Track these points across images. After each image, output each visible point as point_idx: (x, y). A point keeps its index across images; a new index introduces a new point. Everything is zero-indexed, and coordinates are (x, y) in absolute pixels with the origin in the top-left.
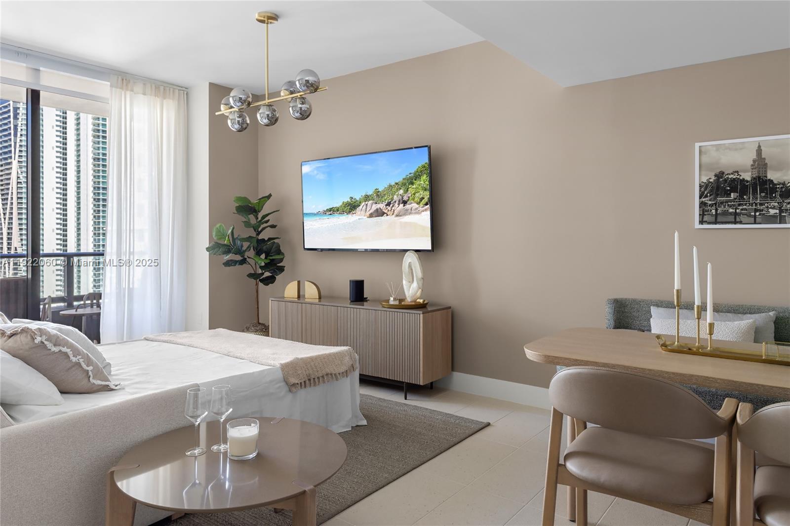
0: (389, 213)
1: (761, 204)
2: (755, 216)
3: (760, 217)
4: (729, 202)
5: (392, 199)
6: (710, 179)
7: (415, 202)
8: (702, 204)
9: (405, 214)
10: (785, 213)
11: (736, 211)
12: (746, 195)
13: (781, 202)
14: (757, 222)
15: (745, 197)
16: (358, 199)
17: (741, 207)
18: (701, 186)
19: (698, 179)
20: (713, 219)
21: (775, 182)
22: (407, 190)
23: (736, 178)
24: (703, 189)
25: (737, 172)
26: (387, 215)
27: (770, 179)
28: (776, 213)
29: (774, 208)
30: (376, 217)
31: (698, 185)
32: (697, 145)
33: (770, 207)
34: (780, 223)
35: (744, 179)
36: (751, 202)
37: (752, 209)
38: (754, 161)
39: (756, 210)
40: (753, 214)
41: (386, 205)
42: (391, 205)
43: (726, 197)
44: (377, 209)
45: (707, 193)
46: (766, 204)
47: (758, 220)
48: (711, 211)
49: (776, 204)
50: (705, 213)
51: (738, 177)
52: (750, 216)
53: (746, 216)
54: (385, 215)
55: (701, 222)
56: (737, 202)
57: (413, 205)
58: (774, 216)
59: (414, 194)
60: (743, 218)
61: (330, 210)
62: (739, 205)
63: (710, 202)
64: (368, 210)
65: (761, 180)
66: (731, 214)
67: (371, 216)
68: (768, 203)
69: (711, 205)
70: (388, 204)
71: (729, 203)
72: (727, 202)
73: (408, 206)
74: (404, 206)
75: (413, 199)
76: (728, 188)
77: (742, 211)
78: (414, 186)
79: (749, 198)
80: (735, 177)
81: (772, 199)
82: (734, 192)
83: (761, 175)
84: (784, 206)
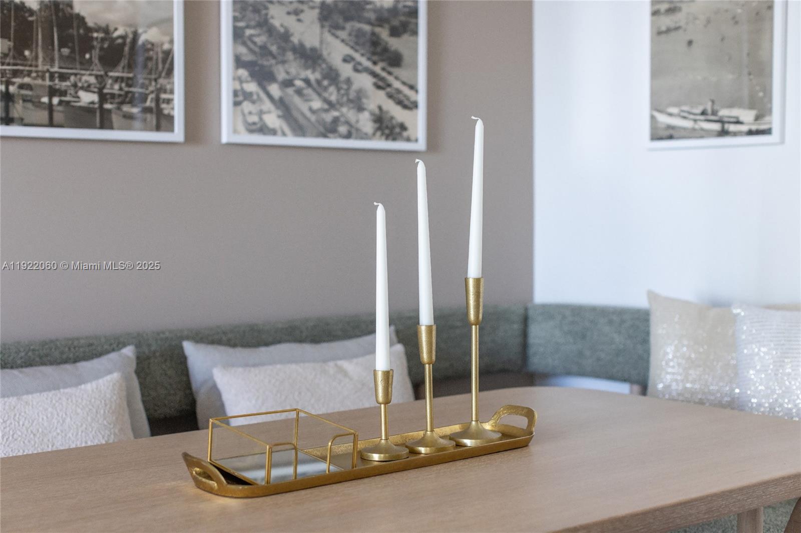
1: (63, 77)
2: (50, 107)
3: (60, 108)
10: (111, 103)
11: (7, 88)
12: (29, 47)
13: (101, 76)
14: (55, 123)
15: (27, 53)
17: (18, 80)
21: (90, 23)
27: (78, 15)
28: (93, 103)
29: (87, 88)
33: (80, 85)
34: (100, 128)
35: (23, 4)
36: (40, 68)
37: (42, 86)
39: (52, 92)
40: (45, 100)
46: (72, 78)
47: (58, 117)
49: (92, 80)
52: (39, 105)
53: (30, 105)
56: (9, 64)
58: (88, 110)
60: (23, 110)
62: (15, 73)
65: (60, 14)
68: (76, 75)
77: (22, 92)
79: (36, 58)
81: (86, 65)
84: (108, 86)
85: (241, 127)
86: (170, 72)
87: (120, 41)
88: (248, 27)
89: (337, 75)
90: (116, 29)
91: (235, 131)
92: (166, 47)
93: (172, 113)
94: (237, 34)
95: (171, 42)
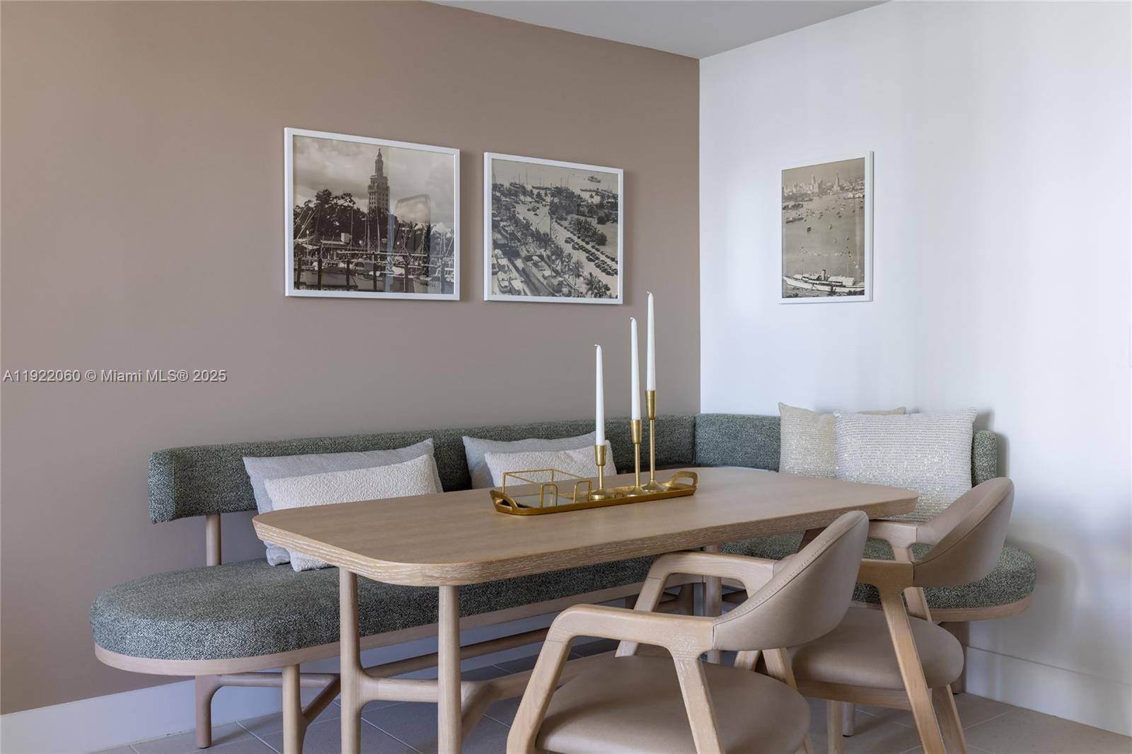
1: (383, 258)
2: (375, 278)
3: (381, 279)
4: (339, 249)
6: (309, 201)
8: (298, 250)
10: (413, 275)
11: (348, 266)
12: (361, 238)
13: (406, 256)
14: (378, 288)
15: (360, 242)
17: (355, 261)
18: (296, 215)
19: (291, 199)
20: (315, 279)
21: (400, 221)
23: (348, 206)
24: (298, 220)
25: (350, 195)
27: (393, 215)
28: (401, 275)
29: (398, 265)
31: (292, 212)
32: (288, 133)
33: (393, 262)
34: (406, 292)
35: (358, 209)
36: (368, 252)
37: (369, 264)
38: (373, 180)
39: (376, 268)
40: (372, 273)
43: (334, 240)
45: (306, 229)
46: (389, 258)
48: (312, 263)
49: (401, 259)
50: (303, 267)
51: (351, 204)
52: (367, 276)
53: (362, 277)
55: (298, 284)
56: (349, 250)
60: (358, 280)
62: (353, 256)
63: (310, 247)
65: (381, 215)
66: (341, 271)
68: (391, 256)
69: (312, 253)
71: (339, 252)
72: (336, 249)
76: (337, 224)
77: (357, 268)
79: (367, 245)
80: (346, 204)
81: (397, 249)
82: (345, 232)
83: (381, 206)
84: (411, 263)
85: (497, 290)
86: (451, 252)
87: (419, 232)
88: (502, 220)
89: (562, 252)
90: (416, 225)
91: (493, 292)
92: (449, 235)
93: (452, 281)
94: (495, 226)
95: (452, 232)
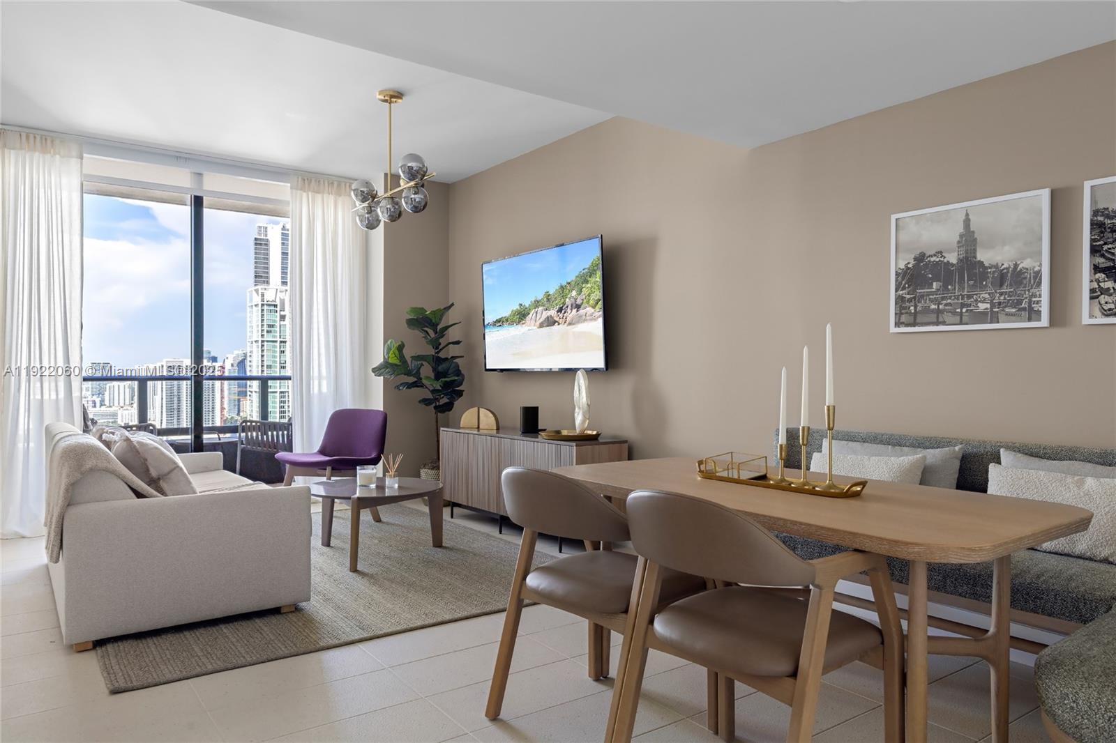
0: (561, 321)
1: (969, 297)
2: (961, 314)
3: (967, 314)
4: (931, 295)
5: (564, 303)
6: (909, 263)
7: (590, 306)
8: (900, 300)
9: (578, 322)
10: (998, 308)
11: (938, 307)
12: (950, 284)
13: (992, 293)
14: (963, 322)
15: (950, 287)
16: (527, 306)
17: (944, 302)
18: (897, 274)
20: (911, 319)
21: (986, 264)
22: (581, 291)
23: (940, 261)
24: (900, 279)
25: (941, 252)
26: (559, 324)
27: (979, 261)
28: (987, 309)
29: (984, 301)
30: (548, 326)
31: (894, 273)
32: (894, 217)
33: (979, 300)
34: (991, 323)
35: (948, 261)
36: (956, 294)
37: (957, 303)
38: (961, 236)
39: (963, 306)
40: (959, 310)
41: (558, 312)
42: (563, 311)
43: (928, 289)
44: (548, 317)
45: (905, 285)
46: (975, 296)
47: (965, 319)
48: (909, 308)
49: (987, 296)
50: (903, 311)
51: (942, 259)
52: (954, 313)
53: (950, 314)
54: (557, 324)
55: (897, 324)
56: (940, 294)
57: (588, 309)
58: (984, 313)
59: (589, 295)
60: (947, 317)
61: (498, 321)
62: (943, 299)
63: (908, 296)
64: (538, 318)
65: (969, 263)
66: (933, 311)
67: (541, 326)
68: (976, 294)
69: (910, 300)
70: (560, 310)
71: (932, 297)
72: (929, 295)
73: (582, 312)
74: (577, 311)
75: (588, 302)
76: (930, 276)
77: (946, 308)
78: (589, 285)
79: (955, 289)
80: (938, 260)
81: (983, 288)
82: (936, 281)
83: (969, 255)
84: (997, 298)
85: (1097, 312)
86: (1039, 284)
87: (1005, 271)
88: (1105, 244)
90: (1003, 265)
91: (1091, 316)
92: (1037, 269)
93: (1040, 309)
94: (1095, 250)
95: (1040, 265)
